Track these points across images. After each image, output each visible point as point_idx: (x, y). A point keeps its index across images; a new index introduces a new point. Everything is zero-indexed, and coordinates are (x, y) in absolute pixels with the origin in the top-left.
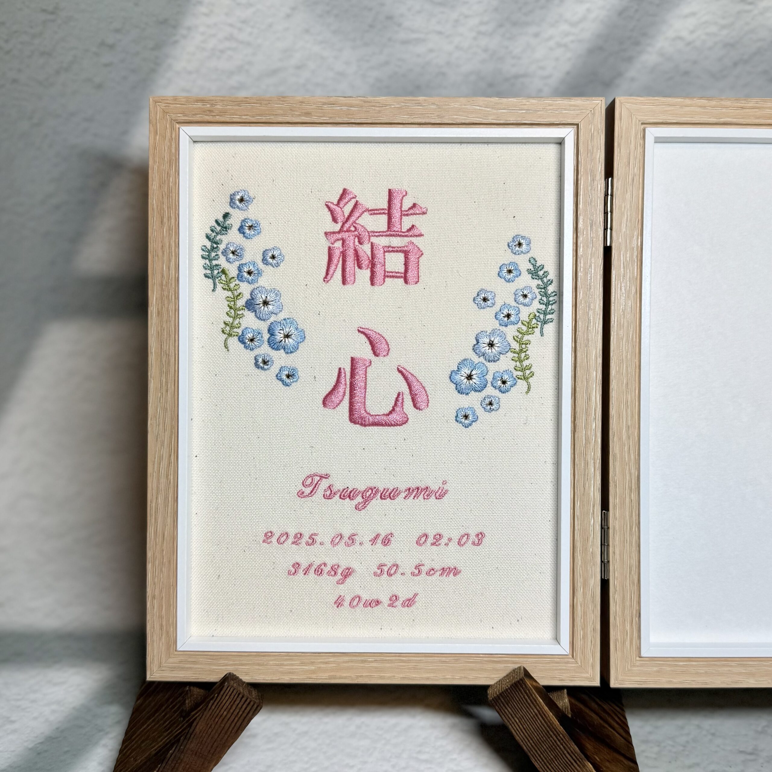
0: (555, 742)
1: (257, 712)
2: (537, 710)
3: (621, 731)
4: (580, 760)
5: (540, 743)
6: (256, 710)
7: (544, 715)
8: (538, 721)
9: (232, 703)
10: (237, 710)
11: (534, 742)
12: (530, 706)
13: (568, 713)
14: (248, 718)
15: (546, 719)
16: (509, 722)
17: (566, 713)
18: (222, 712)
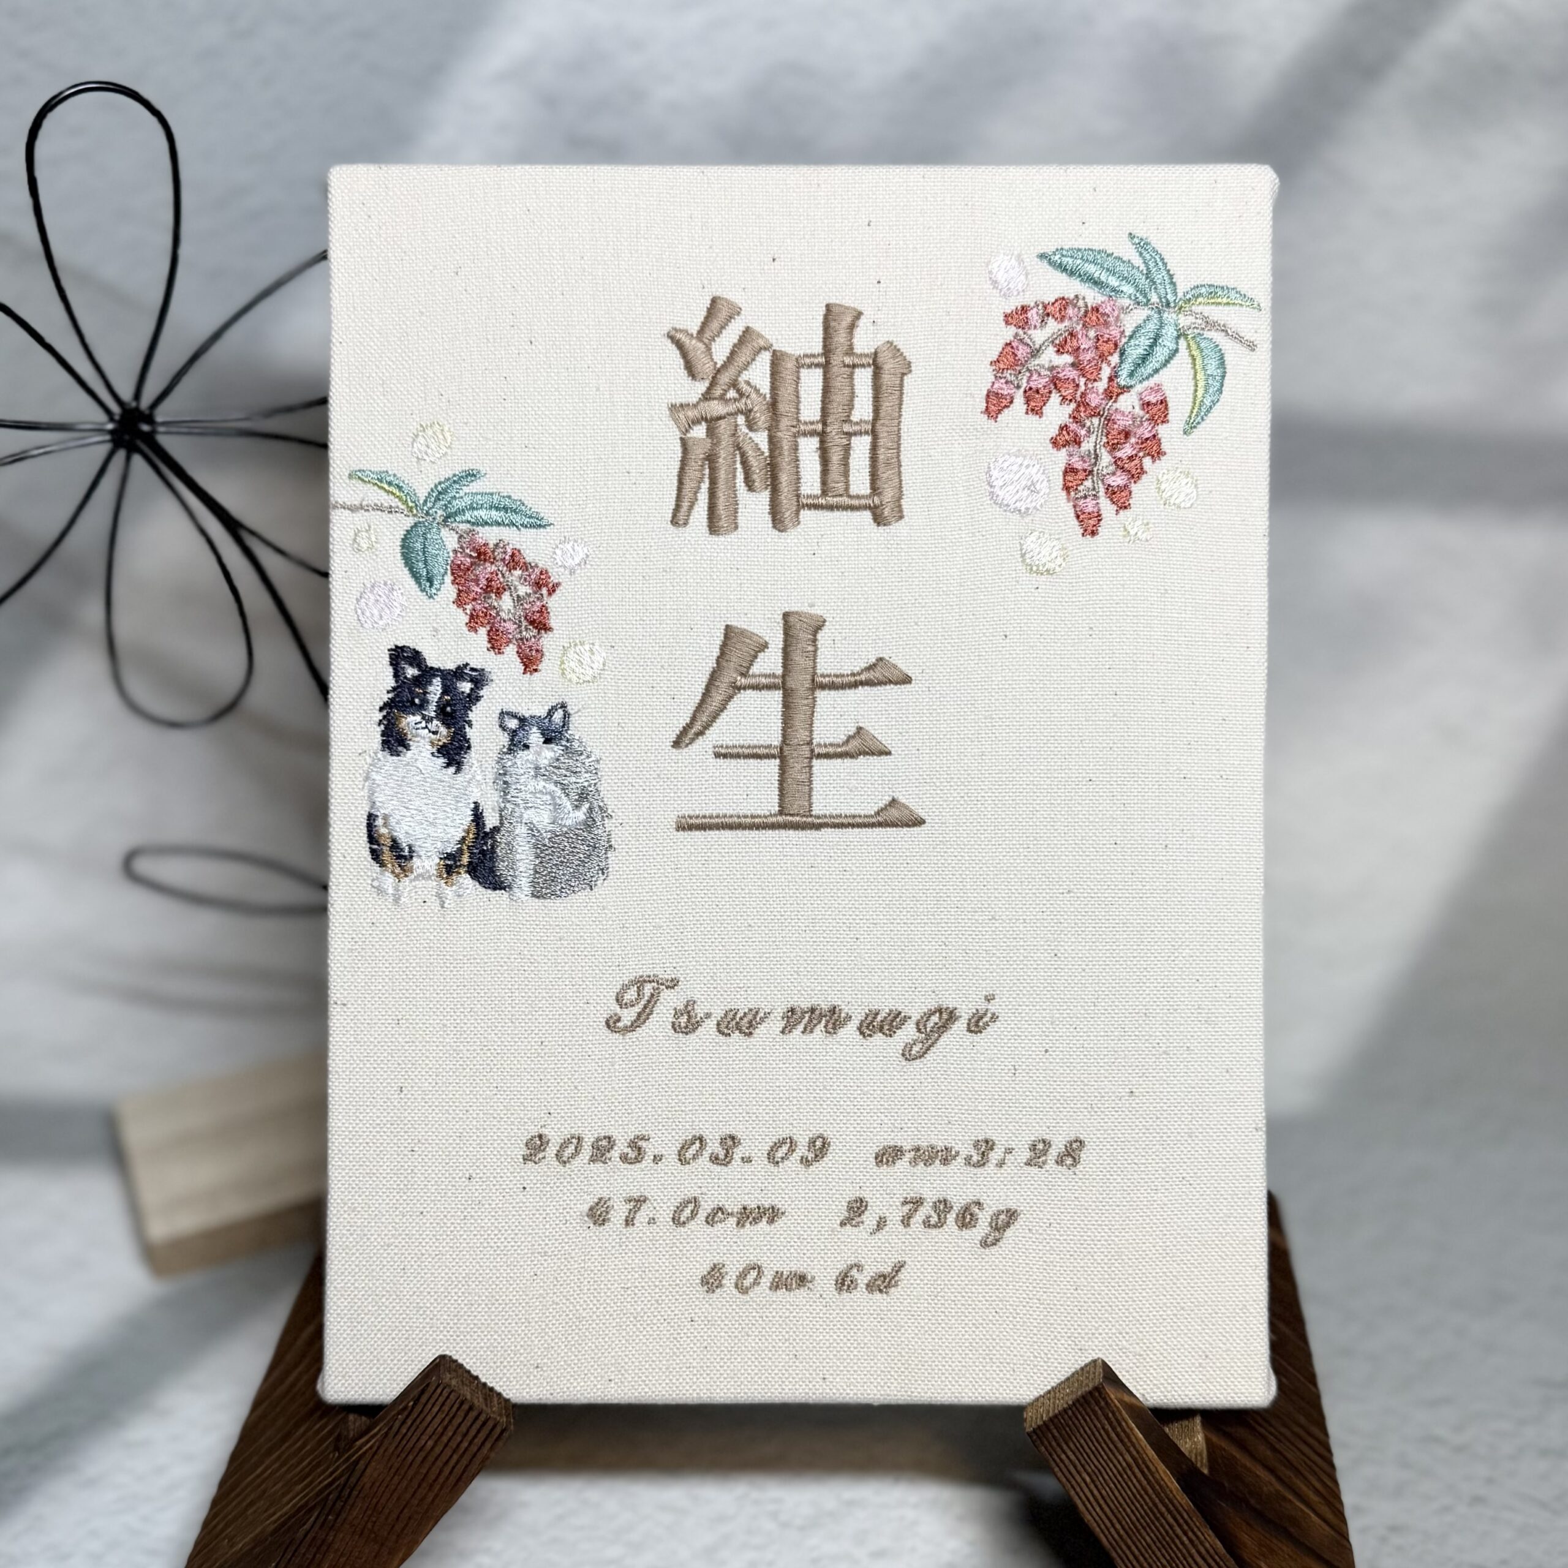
7: (1148, 1467)
13: (1202, 1466)
15: (1151, 1478)
17: (1199, 1465)
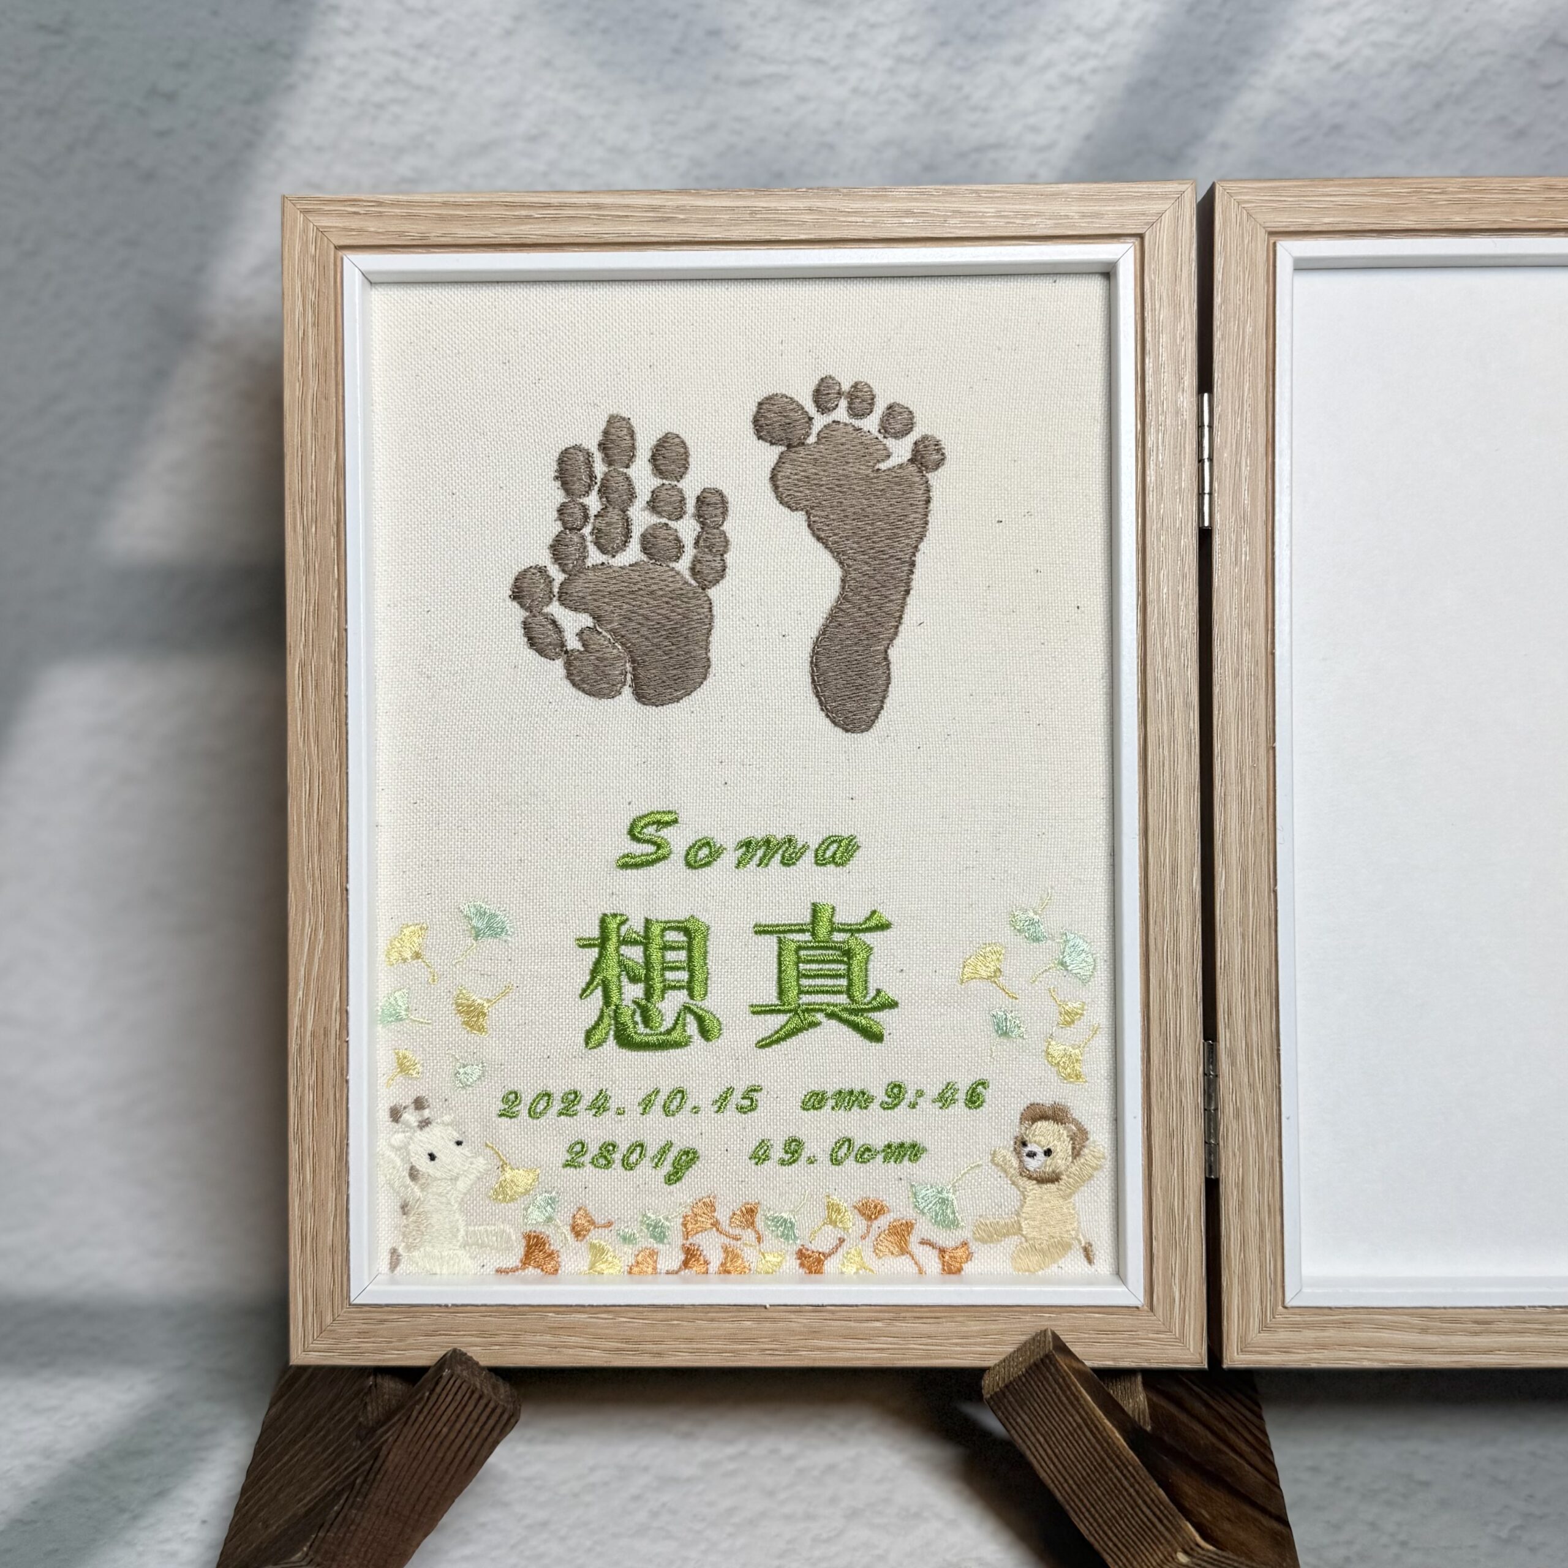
0: (1119, 1481)
1: (508, 1429)
2: (1082, 1417)
3: (1256, 1460)
4: (1170, 1517)
5: (1089, 1485)
6: (506, 1424)
8: (1085, 1440)
9: (458, 1411)
10: (470, 1425)
11: (1075, 1482)
12: (1066, 1408)
14: (490, 1440)
16: (1026, 1443)
18: (438, 1429)
